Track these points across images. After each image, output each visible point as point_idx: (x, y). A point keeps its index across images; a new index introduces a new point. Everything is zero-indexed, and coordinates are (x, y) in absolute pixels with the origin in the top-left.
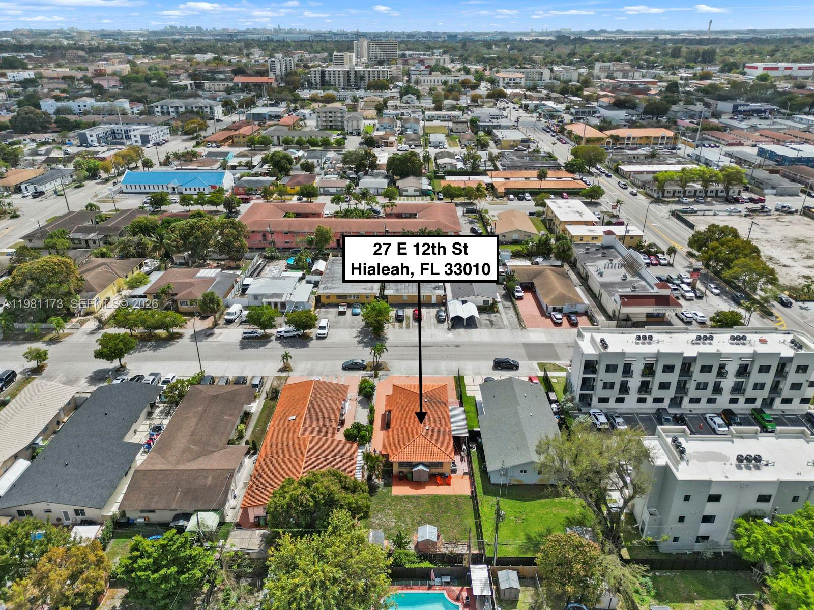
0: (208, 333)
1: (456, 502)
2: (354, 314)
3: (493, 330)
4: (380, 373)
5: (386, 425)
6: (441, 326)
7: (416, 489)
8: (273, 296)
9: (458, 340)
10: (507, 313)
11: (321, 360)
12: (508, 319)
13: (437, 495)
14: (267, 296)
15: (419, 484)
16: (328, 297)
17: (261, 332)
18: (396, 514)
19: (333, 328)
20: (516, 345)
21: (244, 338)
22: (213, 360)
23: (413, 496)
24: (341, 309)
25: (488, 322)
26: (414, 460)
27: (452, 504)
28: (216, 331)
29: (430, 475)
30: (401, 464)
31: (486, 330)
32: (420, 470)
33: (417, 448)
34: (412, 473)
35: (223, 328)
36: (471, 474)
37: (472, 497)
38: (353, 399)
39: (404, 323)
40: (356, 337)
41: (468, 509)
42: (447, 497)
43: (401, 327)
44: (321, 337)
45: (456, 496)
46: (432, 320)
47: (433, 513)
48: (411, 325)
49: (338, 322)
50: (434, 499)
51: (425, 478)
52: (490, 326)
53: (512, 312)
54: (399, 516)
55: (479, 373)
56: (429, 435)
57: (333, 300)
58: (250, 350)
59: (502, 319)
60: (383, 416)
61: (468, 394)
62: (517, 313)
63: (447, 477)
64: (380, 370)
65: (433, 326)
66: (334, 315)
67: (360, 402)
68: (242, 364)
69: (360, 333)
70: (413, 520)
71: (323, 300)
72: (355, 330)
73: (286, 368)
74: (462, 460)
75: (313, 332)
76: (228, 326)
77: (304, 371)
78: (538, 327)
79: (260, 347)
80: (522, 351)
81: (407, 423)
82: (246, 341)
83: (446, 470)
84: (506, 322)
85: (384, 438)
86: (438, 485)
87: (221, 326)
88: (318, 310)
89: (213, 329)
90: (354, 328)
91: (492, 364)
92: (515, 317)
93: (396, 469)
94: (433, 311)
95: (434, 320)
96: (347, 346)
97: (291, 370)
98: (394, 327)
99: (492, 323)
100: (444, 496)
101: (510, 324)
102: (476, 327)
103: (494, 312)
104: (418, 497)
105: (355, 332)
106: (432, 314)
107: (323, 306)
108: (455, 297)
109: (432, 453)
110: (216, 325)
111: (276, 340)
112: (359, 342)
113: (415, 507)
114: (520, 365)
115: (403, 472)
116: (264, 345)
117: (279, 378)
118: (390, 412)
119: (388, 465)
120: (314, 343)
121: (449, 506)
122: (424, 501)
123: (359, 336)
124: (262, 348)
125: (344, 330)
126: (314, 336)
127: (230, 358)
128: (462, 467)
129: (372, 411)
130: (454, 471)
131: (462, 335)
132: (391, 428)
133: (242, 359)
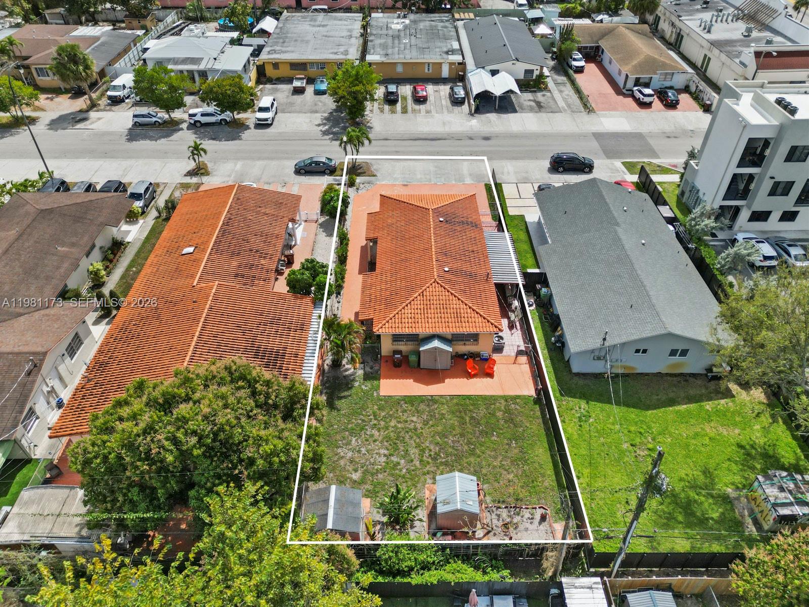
0: (79, 118)
1: (507, 411)
2: (318, 93)
3: (543, 115)
4: (359, 180)
5: (369, 265)
6: (457, 109)
7: (427, 383)
8: (185, 61)
9: (486, 130)
10: (561, 91)
11: (259, 159)
12: (564, 99)
13: (469, 397)
14: (176, 61)
15: (434, 375)
16: (276, 65)
17: (163, 115)
18: (388, 438)
19: (283, 111)
20: (583, 136)
21: (136, 124)
22: (77, 158)
23: (421, 399)
24: (297, 84)
25: (533, 104)
26: (423, 330)
27: (499, 414)
28: (93, 114)
29: (452, 357)
30: (397, 338)
31: (531, 115)
32: (435, 348)
33: (427, 307)
34: (418, 354)
35: (104, 110)
36: (531, 354)
37: (537, 401)
38: (311, 221)
39: (399, 106)
40: (319, 125)
41: (535, 426)
42: (489, 400)
43: (393, 112)
44: (262, 125)
45: (506, 398)
46: (444, 102)
47: (462, 435)
48: (409, 108)
49: (292, 104)
50: (464, 404)
51: (443, 363)
52: (537, 109)
53: (568, 90)
54: (394, 443)
55: (526, 178)
56: (450, 281)
57: (284, 71)
58: (142, 142)
59: (554, 99)
60: (364, 249)
61: (512, 212)
62: (578, 91)
63: (486, 360)
64: (359, 175)
65: (445, 110)
66: (286, 93)
67: (322, 225)
68: (126, 163)
69: (327, 119)
70: (423, 451)
71: (270, 72)
72: (318, 115)
73: (199, 171)
74: (511, 326)
75: (249, 117)
76: (114, 108)
77: (229, 176)
78: (615, 109)
79: (160, 138)
80: (595, 144)
81: (406, 260)
82: (138, 130)
83: (483, 347)
84: (561, 103)
85: (364, 288)
86: (470, 376)
87: (102, 107)
88: (261, 86)
89: (87, 111)
90: (316, 112)
91: (547, 164)
92: (575, 97)
93: (386, 347)
94: (445, 89)
95: (446, 102)
96: (303, 138)
97: (207, 173)
98: (382, 111)
99: (539, 106)
100: (484, 398)
101: (569, 106)
102: (515, 111)
103: (540, 90)
104: (432, 400)
105: (318, 118)
106: (442, 93)
107: (270, 81)
108: (480, 65)
109: (458, 316)
110: (93, 106)
111: (188, 128)
112: (325, 133)
113: (426, 423)
114: (595, 165)
115: (400, 352)
116: (167, 136)
117: (185, 186)
118: (375, 241)
119: (373, 339)
120: (251, 134)
121: (493, 421)
122: (444, 409)
123: (325, 124)
124: (163, 141)
125: (301, 115)
126: (251, 123)
127: (106, 155)
128: (514, 340)
129: (343, 239)
130: (498, 349)
131: (493, 122)
132: (378, 270)
133: (127, 156)
